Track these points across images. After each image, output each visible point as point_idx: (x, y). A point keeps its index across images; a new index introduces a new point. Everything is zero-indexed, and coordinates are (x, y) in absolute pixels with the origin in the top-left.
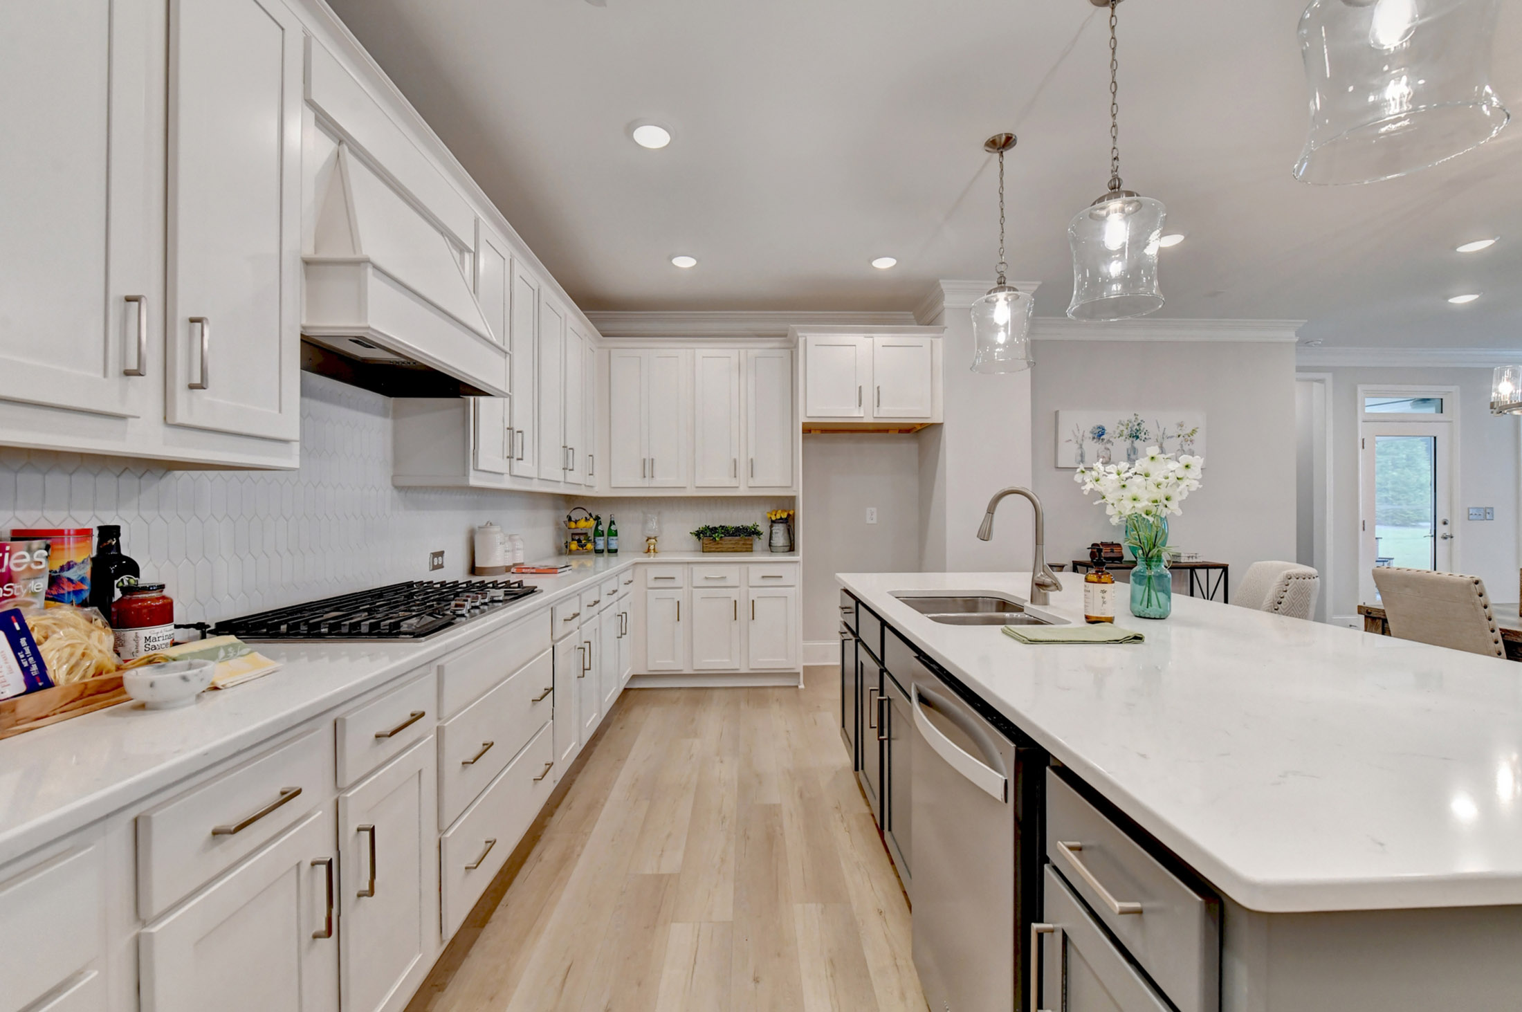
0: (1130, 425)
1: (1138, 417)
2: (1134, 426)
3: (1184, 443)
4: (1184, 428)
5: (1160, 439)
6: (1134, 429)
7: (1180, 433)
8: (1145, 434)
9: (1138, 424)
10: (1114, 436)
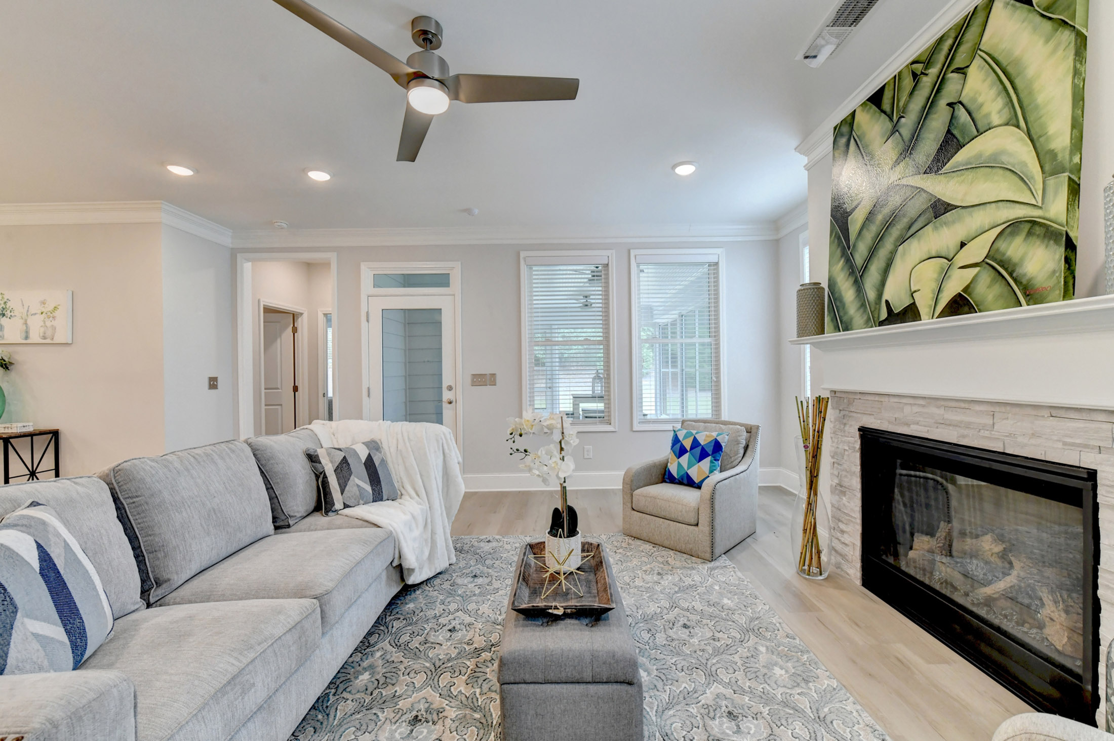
1: (4, 296)
2: (1, 304)
3: (46, 319)
4: (46, 305)
5: (25, 316)
6: (1, 307)
7: (43, 310)
9: (5, 303)
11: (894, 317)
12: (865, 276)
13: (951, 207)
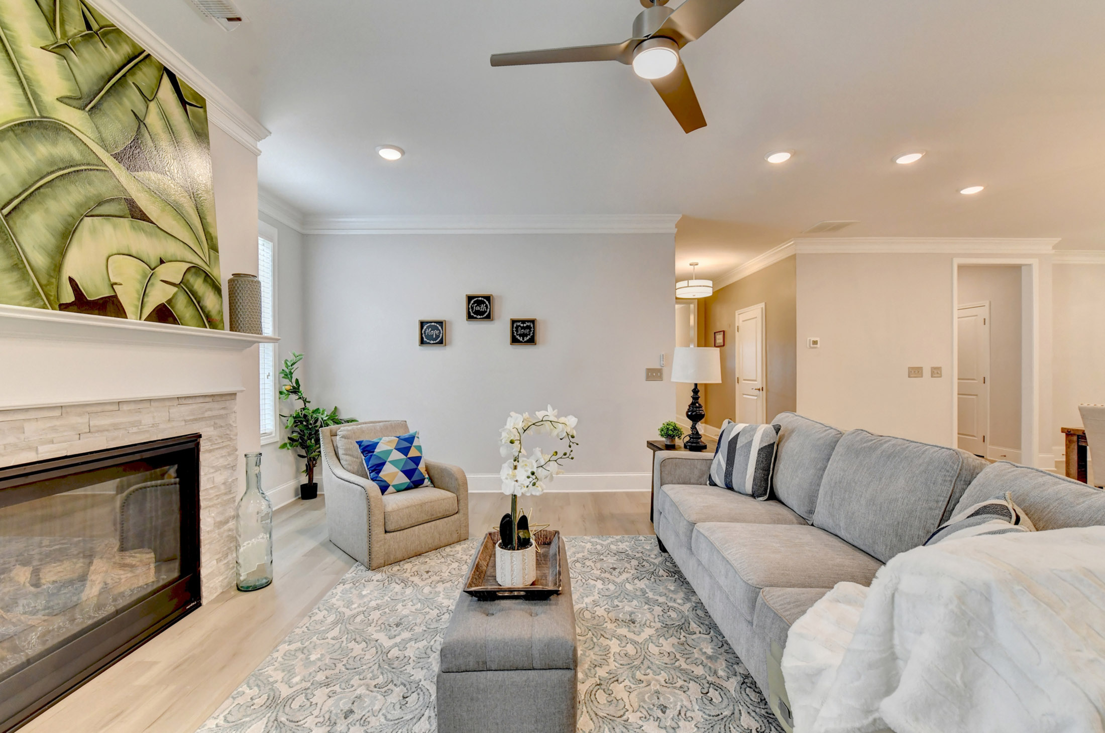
13: (144, 217)
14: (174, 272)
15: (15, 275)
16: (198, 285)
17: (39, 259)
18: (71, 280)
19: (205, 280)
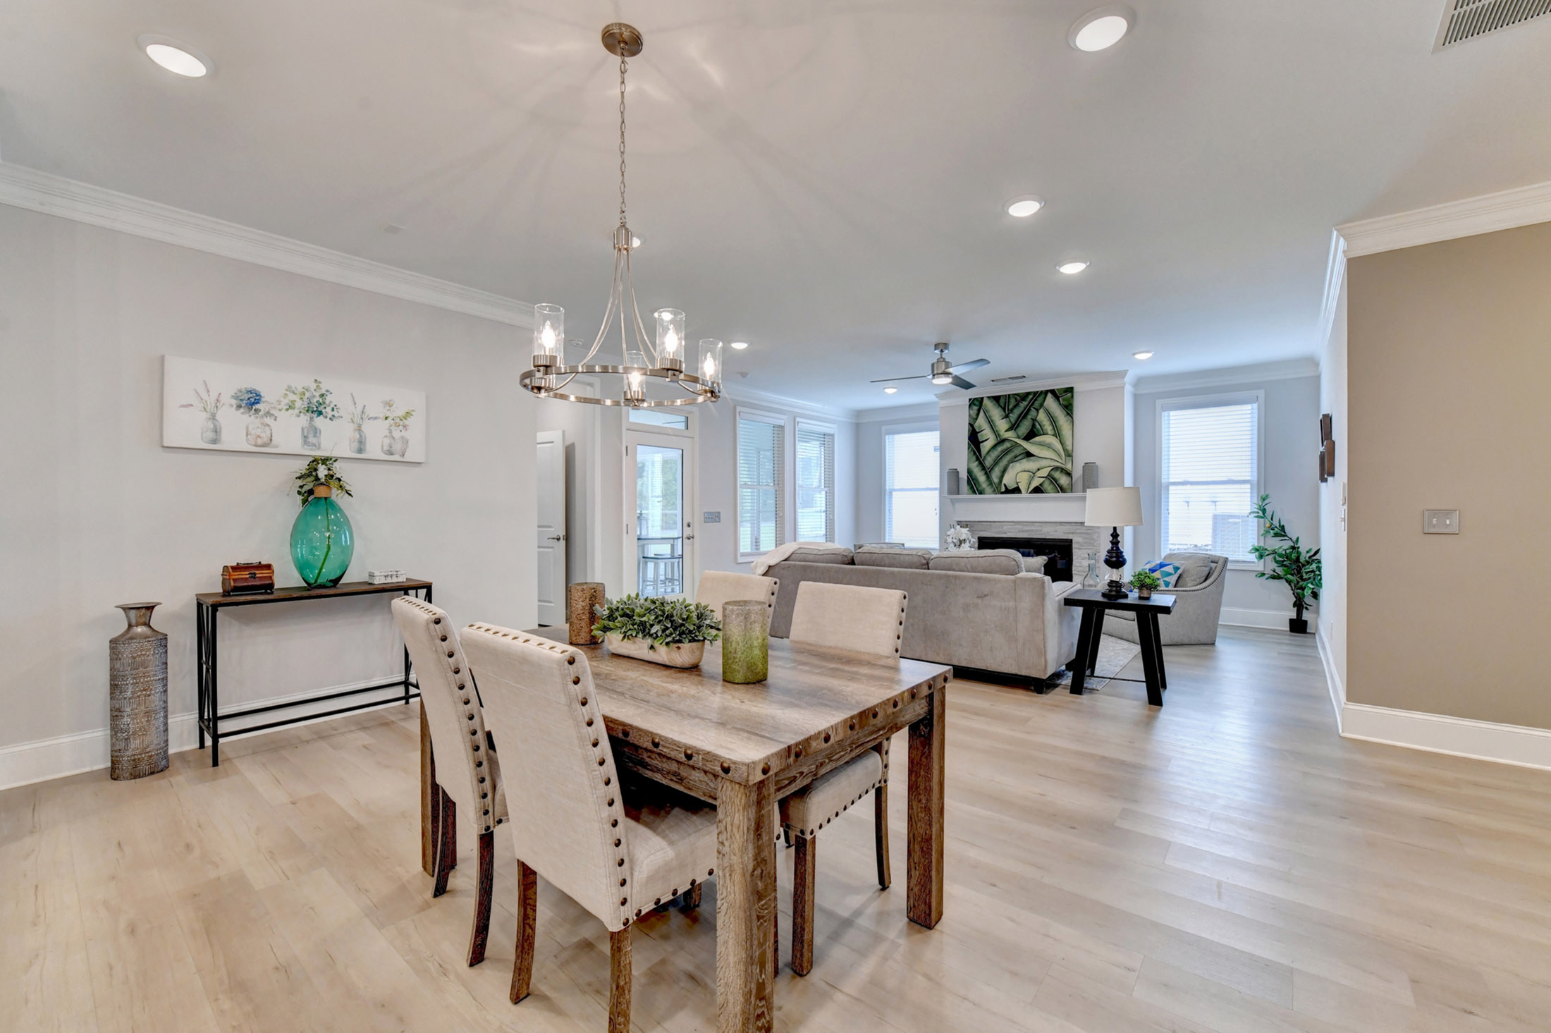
0: (307, 395)
1: (321, 385)
2: (314, 396)
3: (393, 428)
4: (392, 409)
5: (357, 419)
6: (315, 400)
7: (388, 414)
8: (333, 410)
9: (322, 395)
10: (280, 407)
11: (1008, 491)
12: (992, 472)
13: (1034, 456)
14: (1044, 472)
15: (990, 487)
16: (1057, 475)
17: (996, 480)
18: (1005, 485)
19: (1061, 472)
